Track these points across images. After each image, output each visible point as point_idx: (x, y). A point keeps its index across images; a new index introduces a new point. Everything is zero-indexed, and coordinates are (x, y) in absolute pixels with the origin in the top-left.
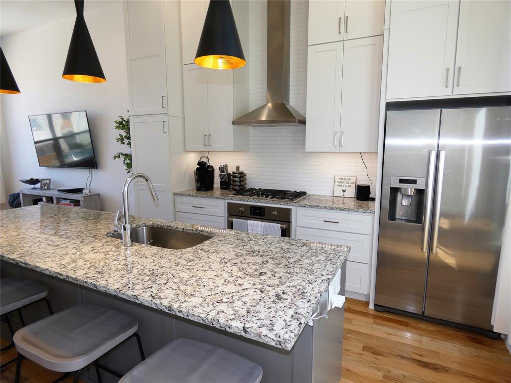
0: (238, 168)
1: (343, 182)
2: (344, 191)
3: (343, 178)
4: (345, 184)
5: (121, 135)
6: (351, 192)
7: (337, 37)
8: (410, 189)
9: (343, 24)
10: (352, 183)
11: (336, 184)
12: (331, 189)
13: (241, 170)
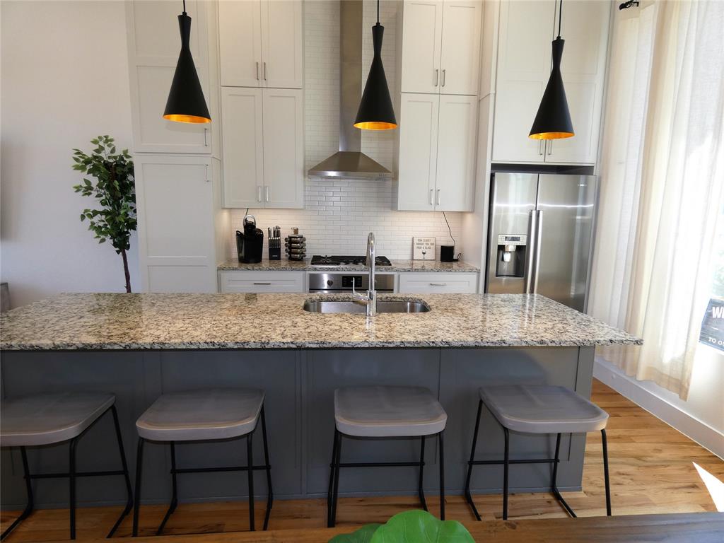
0: (296, 231)
1: (422, 244)
2: (424, 253)
3: (422, 239)
4: (425, 245)
5: (87, 181)
6: (432, 254)
7: (432, 89)
8: (511, 247)
9: (440, 77)
10: (432, 244)
11: (415, 246)
12: (409, 252)
13: (300, 233)
